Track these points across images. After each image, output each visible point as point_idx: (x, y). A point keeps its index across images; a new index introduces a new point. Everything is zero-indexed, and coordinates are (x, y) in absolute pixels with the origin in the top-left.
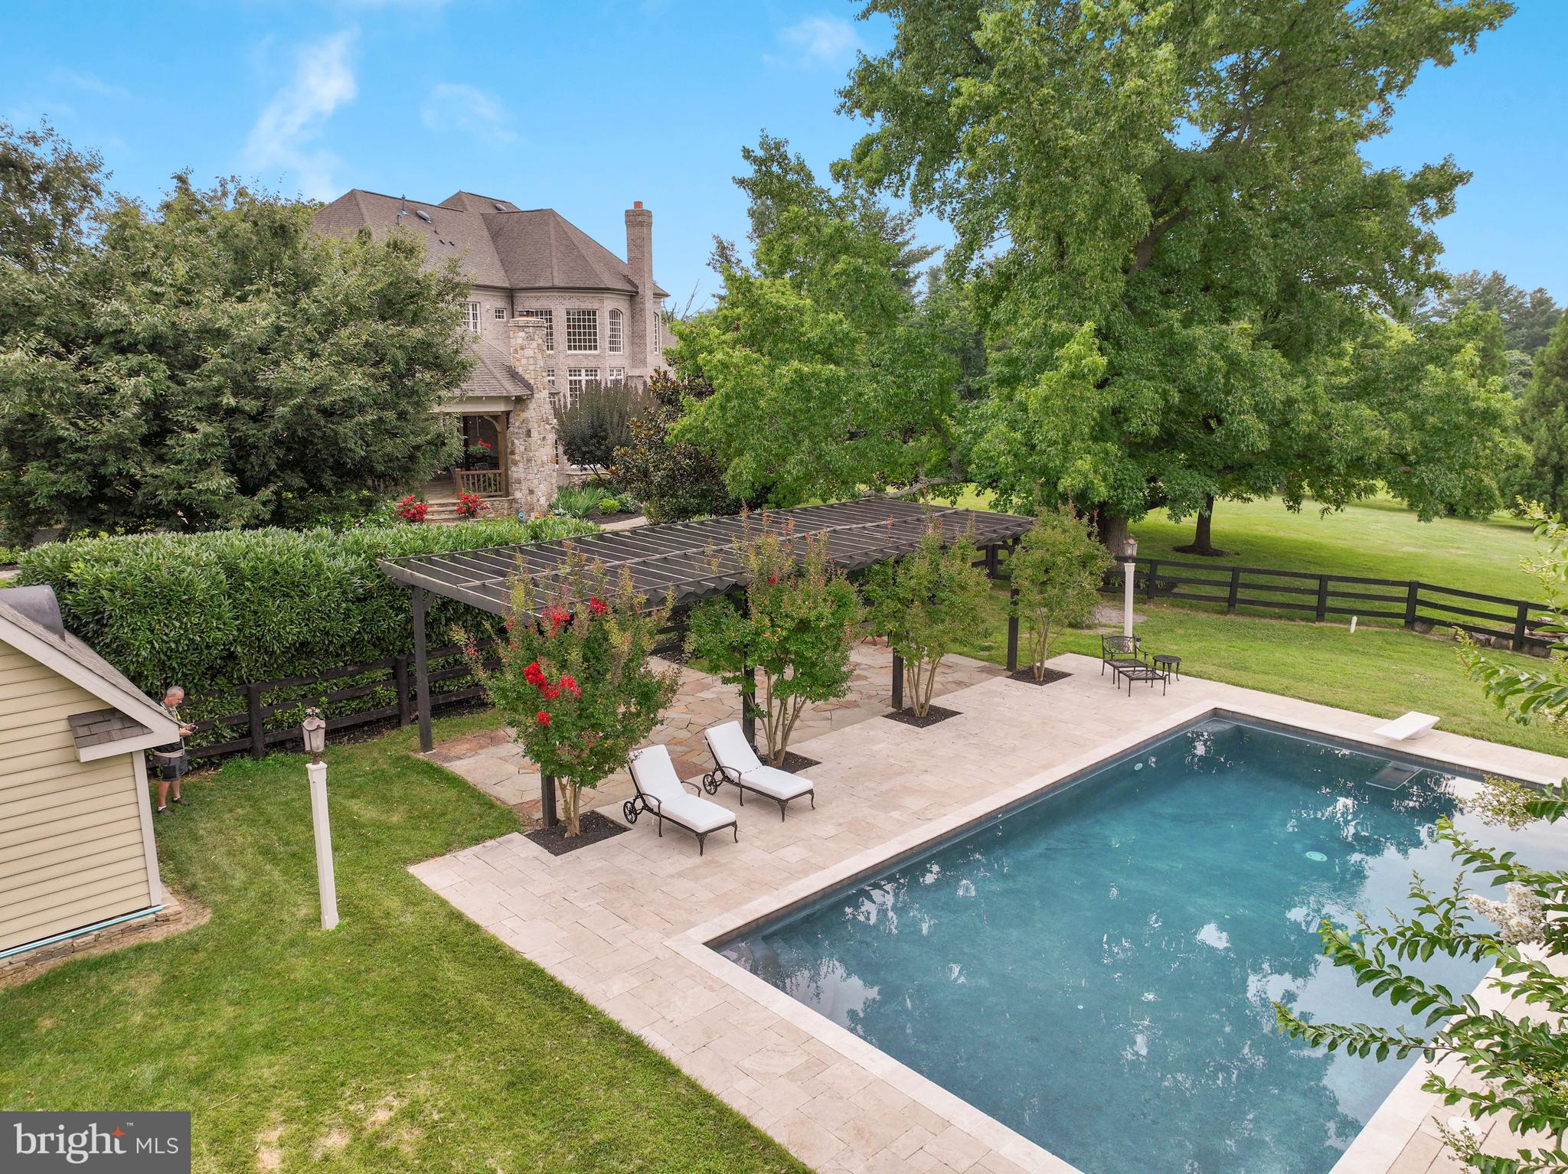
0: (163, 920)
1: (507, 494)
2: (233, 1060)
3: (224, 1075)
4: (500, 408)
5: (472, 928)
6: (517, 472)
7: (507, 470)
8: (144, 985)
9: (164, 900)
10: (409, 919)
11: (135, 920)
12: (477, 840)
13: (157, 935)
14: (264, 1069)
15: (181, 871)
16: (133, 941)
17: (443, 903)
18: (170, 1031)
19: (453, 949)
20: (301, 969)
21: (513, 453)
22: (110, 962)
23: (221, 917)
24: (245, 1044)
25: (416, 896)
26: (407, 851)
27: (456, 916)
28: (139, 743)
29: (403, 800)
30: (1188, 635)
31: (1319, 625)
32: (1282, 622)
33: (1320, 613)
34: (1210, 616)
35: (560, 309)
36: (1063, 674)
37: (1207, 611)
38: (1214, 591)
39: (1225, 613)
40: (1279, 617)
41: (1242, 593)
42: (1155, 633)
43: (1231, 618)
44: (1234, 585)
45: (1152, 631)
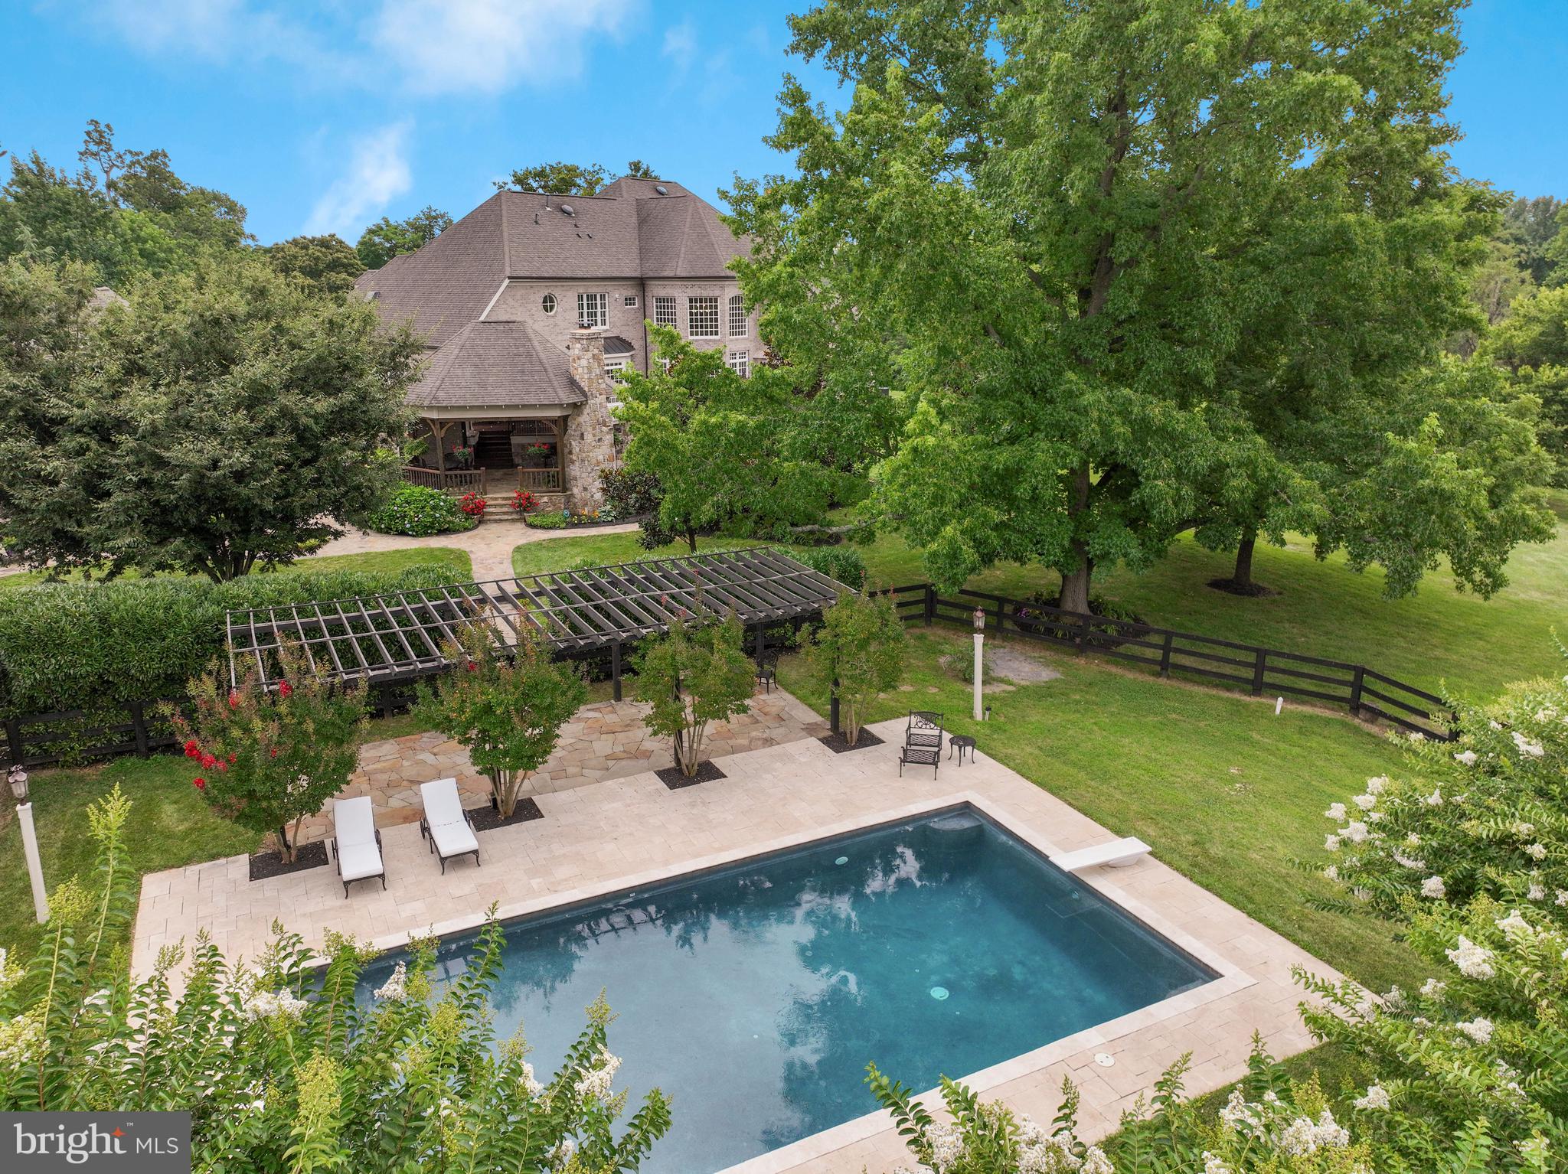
1: (565, 490)
4: (556, 413)
6: (574, 470)
7: (563, 468)
21: (570, 453)
30: (1078, 702)
31: (1254, 699)
32: (1214, 692)
33: (1257, 687)
34: (1140, 677)
35: (682, 296)
36: (878, 741)
37: (1142, 671)
38: (1149, 653)
39: (1158, 675)
40: (1216, 686)
41: (1175, 658)
42: (1041, 697)
43: (1162, 681)
44: (1167, 649)
45: (1042, 693)
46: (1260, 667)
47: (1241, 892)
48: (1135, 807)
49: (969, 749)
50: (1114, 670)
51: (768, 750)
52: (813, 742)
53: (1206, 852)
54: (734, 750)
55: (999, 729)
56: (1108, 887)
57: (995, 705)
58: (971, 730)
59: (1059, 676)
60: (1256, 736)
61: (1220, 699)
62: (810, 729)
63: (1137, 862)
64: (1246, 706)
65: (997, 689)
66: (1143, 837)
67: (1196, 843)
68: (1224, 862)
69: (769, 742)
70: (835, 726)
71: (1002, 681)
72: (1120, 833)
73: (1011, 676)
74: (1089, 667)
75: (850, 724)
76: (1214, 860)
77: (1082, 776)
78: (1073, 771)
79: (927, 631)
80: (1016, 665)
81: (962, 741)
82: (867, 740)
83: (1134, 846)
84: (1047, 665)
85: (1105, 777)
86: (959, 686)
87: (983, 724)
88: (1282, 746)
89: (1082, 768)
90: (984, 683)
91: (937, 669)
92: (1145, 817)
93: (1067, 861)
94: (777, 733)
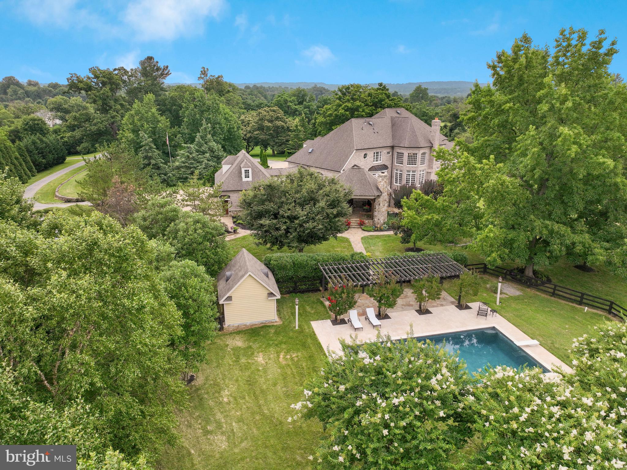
0: (276, 322)
1: (373, 219)
2: (280, 344)
3: (279, 345)
4: (373, 198)
5: (315, 334)
6: (376, 214)
7: (373, 213)
8: (272, 331)
9: (276, 318)
10: (307, 331)
11: (273, 321)
12: (323, 319)
13: (275, 324)
14: (284, 346)
15: (280, 314)
16: (272, 324)
17: (313, 329)
18: (274, 338)
19: (311, 337)
20: (291, 334)
21: (375, 209)
22: (269, 326)
23: (283, 323)
24: (282, 342)
25: (310, 327)
26: (312, 319)
27: (314, 332)
28: (275, 298)
29: (315, 308)
30: (526, 302)
31: (579, 306)
32: (568, 303)
33: (581, 303)
34: (546, 296)
35: (406, 153)
36: (470, 308)
37: (547, 294)
38: (550, 290)
39: (551, 296)
40: (569, 301)
41: (556, 292)
42: (516, 300)
43: (553, 298)
44: (554, 289)
45: (516, 298)
46: (582, 298)
47: (561, 356)
48: (537, 333)
49: (495, 313)
50: (538, 293)
51: (442, 307)
52: (453, 306)
53: (554, 346)
54: (433, 307)
55: (503, 308)
56: (528, 351)
57: (502, 301)
58: (496, 308)
59: (521, 294)
60: (577, 317)
61: (569, 305)
62: (452, 303)
63: (536, 346)
64: (576, 308)
65: (504, 296)
66: (538, 340)
67: (552, 343)
68: (558, 349)
69: (442, 305)
70: (459, 302)
71: (505, 294)
72: (532, 338)
73: (508, 292)
74: (531, 292)
75: (463, 302)
76: (556, 348)
77: (525, 323)
78: (522, 322)
79: (483, 276)
80: (509, 289)
81: (493, 311)
82: (468, 307)
83: (536, 342)
84: (518, 290)
85: (531, 324)
86: (492, 294)
87: (499, 306)
88: (584, 321)
89: (525, 321)
90: (500, 294)
91: (486, 288)
92: (540, 335)
93: (518, 343)
94: (444, 303)
